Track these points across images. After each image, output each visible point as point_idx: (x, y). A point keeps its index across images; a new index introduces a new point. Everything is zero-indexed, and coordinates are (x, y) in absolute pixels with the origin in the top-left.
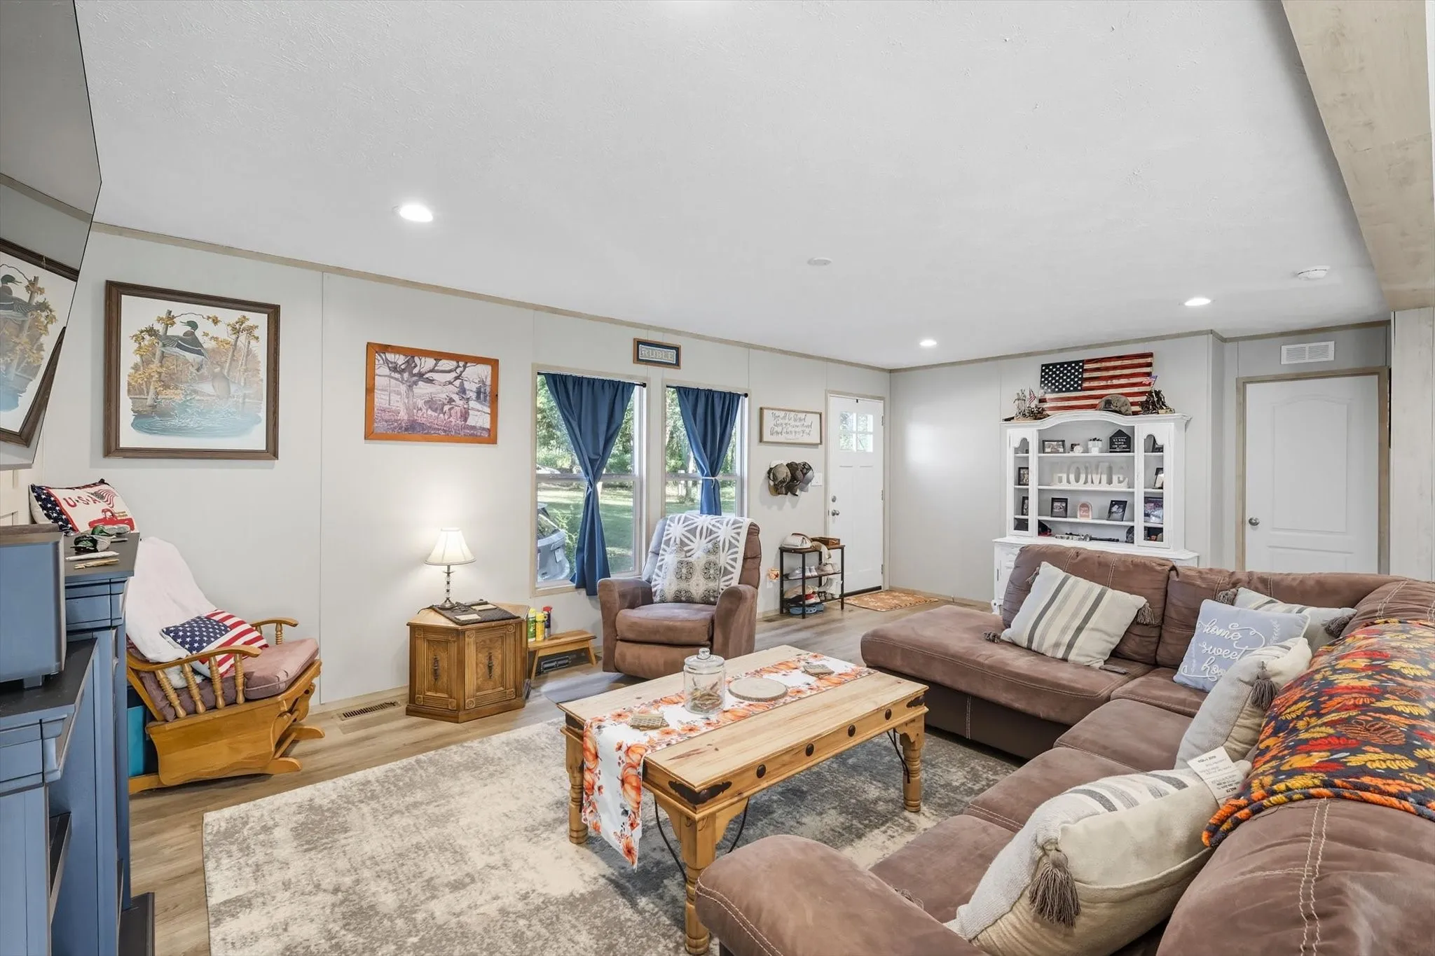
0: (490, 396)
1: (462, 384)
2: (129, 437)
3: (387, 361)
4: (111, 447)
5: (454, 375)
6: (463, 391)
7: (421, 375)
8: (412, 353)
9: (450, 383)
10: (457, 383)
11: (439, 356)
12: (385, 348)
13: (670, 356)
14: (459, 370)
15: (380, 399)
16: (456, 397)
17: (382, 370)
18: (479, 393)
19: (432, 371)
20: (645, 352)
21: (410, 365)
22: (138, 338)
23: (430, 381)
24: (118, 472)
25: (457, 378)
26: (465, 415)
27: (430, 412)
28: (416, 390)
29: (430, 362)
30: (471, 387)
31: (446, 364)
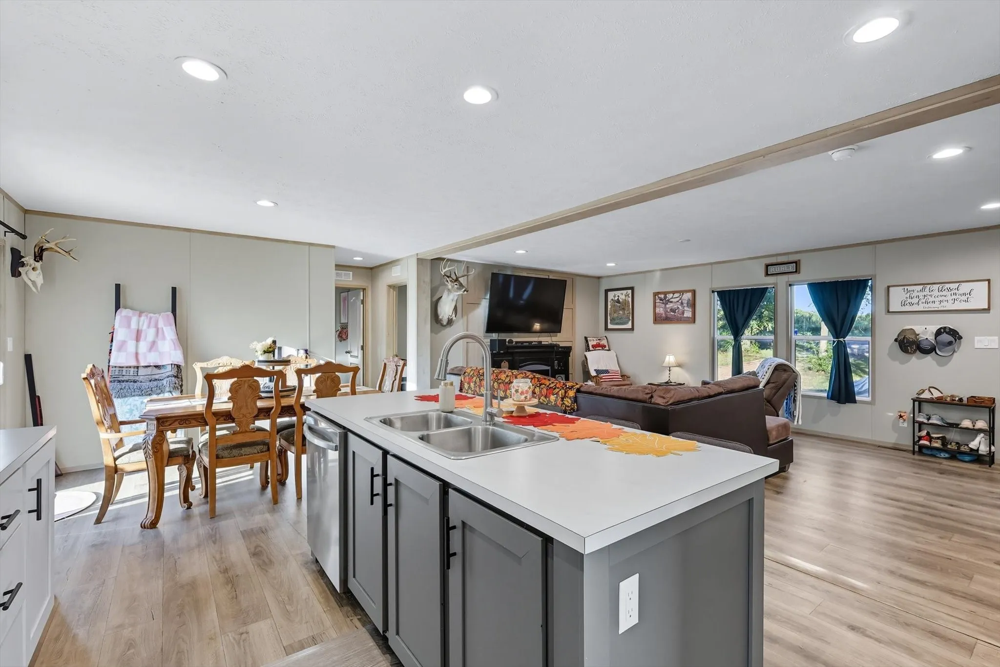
0: (693, 305)
1: (682, 301)
2: (610, 326)
3: (659, 297)
4: (606, 329)
5: (679, 298)
6: (682, 303)
7: (668, 300)
8: (665, 293)
9: (678, 301)
10: (680, 301)
11: (674, 293)
12: (659, 293)
13: (791, 268)
14: (681, 296)
15: (658, 310)
16: (680, 307)
17: (658, 301)
18: (688, 303)
19: (672, 298)
20: (772, 270)
21: (665, 297)
22: (610, 302)
23: (671, 302)
24: (610, 335)
25: (680, 299)
26: (683, 313)
27: (671, 313)
28: (667, 306)
29: (672, 295)
30: (685, 302)
31: (676, 295)
